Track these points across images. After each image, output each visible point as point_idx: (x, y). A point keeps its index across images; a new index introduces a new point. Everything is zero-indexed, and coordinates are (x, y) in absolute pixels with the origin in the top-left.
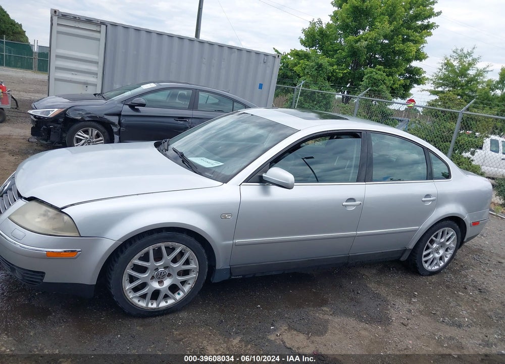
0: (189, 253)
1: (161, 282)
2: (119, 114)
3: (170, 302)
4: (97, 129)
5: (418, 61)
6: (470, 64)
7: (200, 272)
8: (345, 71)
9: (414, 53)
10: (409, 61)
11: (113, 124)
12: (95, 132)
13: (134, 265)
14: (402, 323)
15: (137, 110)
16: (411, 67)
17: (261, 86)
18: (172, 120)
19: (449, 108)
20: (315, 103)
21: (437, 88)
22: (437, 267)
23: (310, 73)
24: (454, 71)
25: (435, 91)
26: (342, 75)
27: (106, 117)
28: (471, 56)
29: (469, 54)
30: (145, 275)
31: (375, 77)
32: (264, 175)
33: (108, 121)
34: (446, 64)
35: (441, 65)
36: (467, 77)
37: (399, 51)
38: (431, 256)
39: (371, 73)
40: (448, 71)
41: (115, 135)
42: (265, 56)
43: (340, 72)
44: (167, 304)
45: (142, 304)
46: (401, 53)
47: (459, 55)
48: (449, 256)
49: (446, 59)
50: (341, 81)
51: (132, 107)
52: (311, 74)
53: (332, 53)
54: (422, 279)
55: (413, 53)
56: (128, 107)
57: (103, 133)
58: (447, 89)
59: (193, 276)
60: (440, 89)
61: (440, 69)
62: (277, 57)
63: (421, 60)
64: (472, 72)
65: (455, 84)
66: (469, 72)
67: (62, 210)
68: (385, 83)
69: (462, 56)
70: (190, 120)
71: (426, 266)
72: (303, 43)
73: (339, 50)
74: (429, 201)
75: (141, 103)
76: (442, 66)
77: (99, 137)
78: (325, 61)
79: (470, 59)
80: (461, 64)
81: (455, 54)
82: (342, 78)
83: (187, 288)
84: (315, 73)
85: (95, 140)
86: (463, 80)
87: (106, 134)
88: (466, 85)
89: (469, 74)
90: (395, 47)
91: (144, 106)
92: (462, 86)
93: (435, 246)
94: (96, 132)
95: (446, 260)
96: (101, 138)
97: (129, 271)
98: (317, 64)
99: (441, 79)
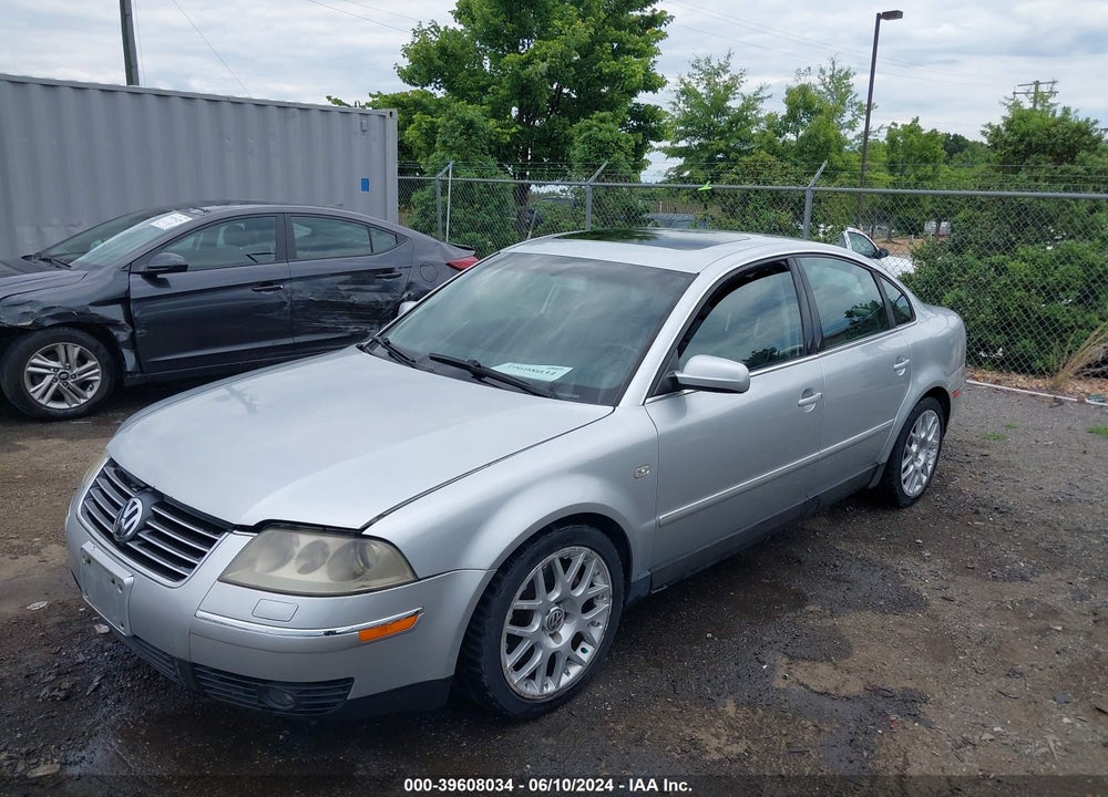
0: (596, 562)
1: (554, 636)
2: (124, 300)
3: (575, 670)
4: (77, 342)
5: (650, 93)
6: (728, 88)
7: (615, 597)
8: (514, 130)
9: (640, 77)
10: (633, 93)
11: (115, 324)
12: (75, 351)
13: (515, 611)
14: (944, 598)
15: (164, 283)
16: (638, 105)
17: (365, 185)
18: (248, 292)
19: (764, 183)
20: (477, 206)
21: (677, 142)
22: (918, 487)
23: (450, 144)
24: (701, 105)
25: (676, 149)
26: (508, 139)
27: (94, 310)
28: (728, 71)
29: (724, 69)
30: (534, 626)
31: (600, 136)
32: (678, 375)
33: (102, 318)
34: (683, 92)
35: (675, 94)
36: (728, 115)
37: (610, 75)
38: (911, 468)
39: (589, 129)
40: (691, 106)
41: (124, 350)
42: (364, 117)
43: (503, 133)
44: (571, 677)
45: (533, 690)
46: (613, 79)
47: (704, 72)
48: (931, 462)
49: (682, 81)
50: (507, 153)
51: (151, 276)
52: (454, 143)
53: (476, 93)
54: (904, 514)
55: (638, 77)
56: (139, 278)
57: (95, 352)
58: (696, 143)
59: (603, 606)
60: (683, 144)
61: (674, 103)
62: (388, 116)
63: (654, 90)
64: (734, 104)
65: (709, 132)
66: (728, 104)
67: (364, 533)
68: (620, 148)
69: (710, 74)
70: (287, 286)
71: (906, 487)
72: (408, 77)
73: (489, 85)
74: (901, 368)
75: (174, 264)
76: (678, 97)
77: (85, 362)
78: (473, 112)
79: (726, 77)
80: (712, 90)
81: (696, 71)
82: (508, 146)
83: (597, 633)
84: (461, 141)
85: (77, 370)
86: (723, 121)
87: (103, 350)
88: (730, 130)
89: (730, 108)
90: (600, 68)
91: (185, 271)
92: (722, 133)
93: (914, 448)
94: (77, 350)
95: (930, 468)
96: (90, 364)
97: (509, 628)
98: (462, 121)
99: (683, 123)
